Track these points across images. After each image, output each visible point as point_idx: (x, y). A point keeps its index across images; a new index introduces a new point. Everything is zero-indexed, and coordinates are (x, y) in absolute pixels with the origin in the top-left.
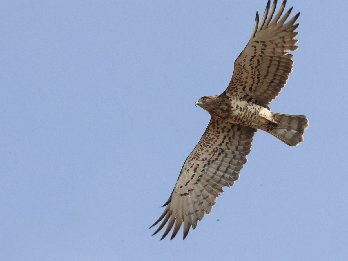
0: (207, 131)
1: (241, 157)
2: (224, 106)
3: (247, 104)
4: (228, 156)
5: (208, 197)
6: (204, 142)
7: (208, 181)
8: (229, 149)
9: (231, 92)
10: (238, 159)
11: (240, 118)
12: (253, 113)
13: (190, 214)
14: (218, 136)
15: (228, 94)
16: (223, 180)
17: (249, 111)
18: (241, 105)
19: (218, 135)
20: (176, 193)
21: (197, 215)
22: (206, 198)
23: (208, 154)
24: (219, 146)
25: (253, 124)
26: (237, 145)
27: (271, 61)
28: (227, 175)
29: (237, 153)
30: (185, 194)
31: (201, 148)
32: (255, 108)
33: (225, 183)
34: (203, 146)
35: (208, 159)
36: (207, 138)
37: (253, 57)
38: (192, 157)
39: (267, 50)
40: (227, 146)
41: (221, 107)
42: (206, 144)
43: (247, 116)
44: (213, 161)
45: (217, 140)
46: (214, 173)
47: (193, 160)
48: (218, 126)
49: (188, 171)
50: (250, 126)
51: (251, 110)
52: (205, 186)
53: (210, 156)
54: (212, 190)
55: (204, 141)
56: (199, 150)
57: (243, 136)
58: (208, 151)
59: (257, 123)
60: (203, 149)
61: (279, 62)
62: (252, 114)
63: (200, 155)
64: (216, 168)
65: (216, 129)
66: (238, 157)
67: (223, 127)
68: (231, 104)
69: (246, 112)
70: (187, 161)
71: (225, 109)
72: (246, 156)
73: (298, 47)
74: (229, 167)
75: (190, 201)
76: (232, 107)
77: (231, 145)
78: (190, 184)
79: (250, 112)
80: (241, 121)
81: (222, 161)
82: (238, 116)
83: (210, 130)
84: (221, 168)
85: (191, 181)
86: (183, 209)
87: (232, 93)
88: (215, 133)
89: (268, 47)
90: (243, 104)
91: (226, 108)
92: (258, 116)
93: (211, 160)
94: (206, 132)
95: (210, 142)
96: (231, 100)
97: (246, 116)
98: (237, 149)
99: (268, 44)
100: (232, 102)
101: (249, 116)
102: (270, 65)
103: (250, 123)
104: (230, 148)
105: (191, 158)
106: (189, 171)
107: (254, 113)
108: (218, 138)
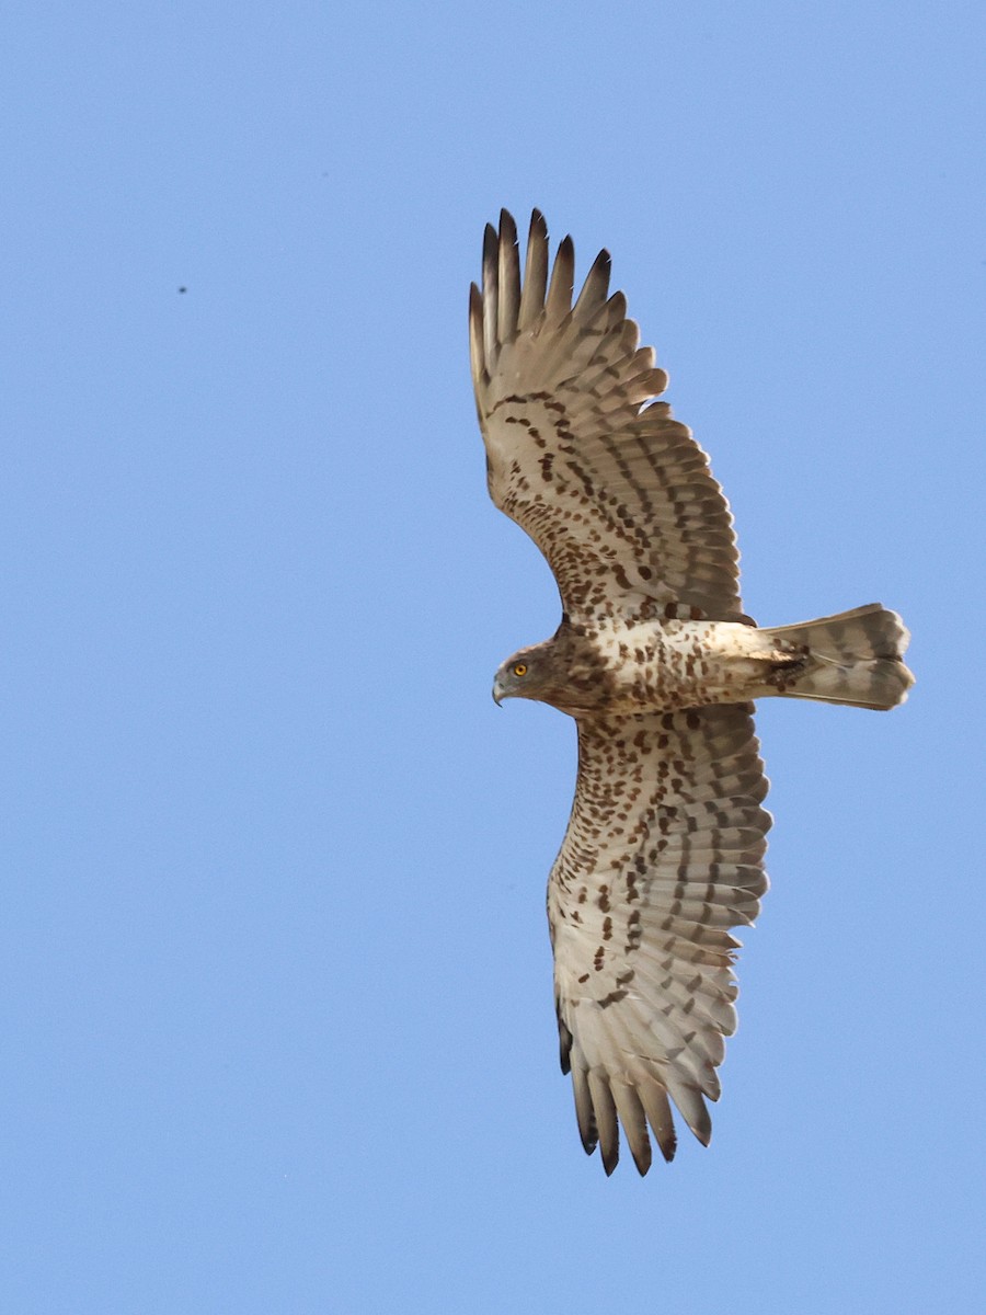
0: (585, 767)
1: (744, 812)
2: (579, 668)
3: (661, 630)
4: (700, 824)
5: (699, 979)
6: (589, 805)
7: (666, 926)
8: (691, 801)
9: (584, 606)
10: (738, 823)
11: (650, 689)
12: (689, 656)
13: (672, 1054)
14: (638, 771)
15: (575, 619)
16: (719, 909)
17: (673, 650)
18: (636, 641)
19: (632, 767)
20: (575, 1004)
21: (698, 1051)
22: (694, 985)
23: (626, 839)
24: (653, 801)
25: (711, 691)
26: (713, 778)
27: (612, 449)
28: (722, 889)
29: (724, 804)
30: (614, 998)
31: (590, 828)
32: (692, 635)
33: (727, 914)
34: (595, 821)
35: (631, 856)
36: (596, 787)
37: (546, 463)
38: (565, 866)
39: (574, 422)
40: (684, 795)
41: (571, 673)
42: (601, 811)
43: (673, 671)
44: (653, 855)
45: (637, 785)
46: (673, 894)
47: (574, 877)
48: (617, 738)
49: (575, 916)
50: (708, 700)
51: (677, 648)
52: (668, 947)
53: (634, 844)
54: (702, 953)
55: (587, 801)
56: (584, 839)
57: (720, 743)
58: (619, 831)
59: (723, 685)
60: (599, 828)
61: (641, 442)
62: (685, 659)
63: (596, 851)
64: (676, 876)
65: (615, 751)
66: (734, 814)
67: (634, 737)
68: (598, 649)
69: (662, 660)
70: (554, 885)
71: (586, 677)
72: (761, 805)
73: (666, 371)
74: (719, 859)
75: (647, 1014)
76: (606, 660)
77: (693, 784)
78: (613, 959)
79: (679, 655)
80: (662, 695)
81: (686, 846)
82: (638, 682)
83: (593, 758)
84: (691, 872)
85: (608, 946)
86: (637, 1049)
87: (590, 611)
88: (620, 764)
89: (570, 409)
90: (643, 634)
91: (587, 672)
92: (712, 659)
93: (646, 855)
94: (583, 770)
95: (615, 798)
96: (593, 636)
97: (669, 672)
98: (720, 792)
99: (562, 397)
100: (601, 641)
101: (679, 672)
102: (622, 464)
103: (699, 691)
104: (696, 797)
105: (565, 872)
106: (580, 915)
107: (693, 654)
108: (638, 780)
